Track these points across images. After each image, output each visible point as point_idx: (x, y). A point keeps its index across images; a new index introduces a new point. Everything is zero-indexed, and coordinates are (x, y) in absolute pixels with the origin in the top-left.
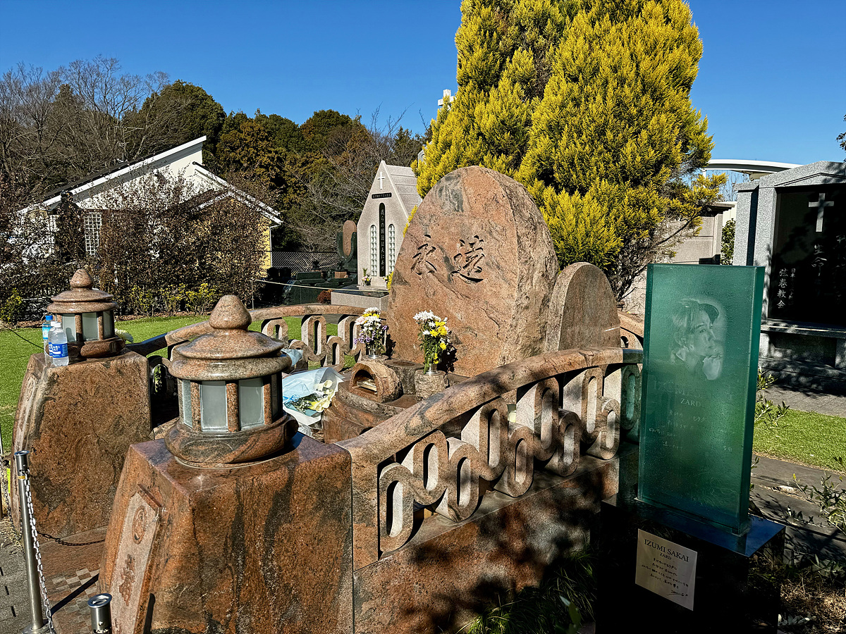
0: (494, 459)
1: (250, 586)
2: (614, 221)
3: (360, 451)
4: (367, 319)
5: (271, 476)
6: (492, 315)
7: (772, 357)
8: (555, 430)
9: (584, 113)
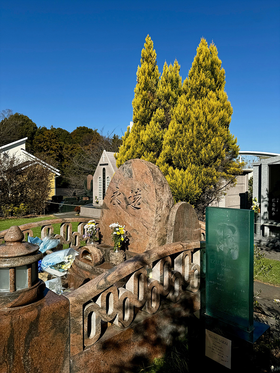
0: (141, 297)
1: (16, 370)
2: (198, 182)
3: (74, 298)
4: (89, 225)
5: (29, 314)
6: (145, 224)
7: (271, 237)
8: (170, 281)
9: (184, 136)
